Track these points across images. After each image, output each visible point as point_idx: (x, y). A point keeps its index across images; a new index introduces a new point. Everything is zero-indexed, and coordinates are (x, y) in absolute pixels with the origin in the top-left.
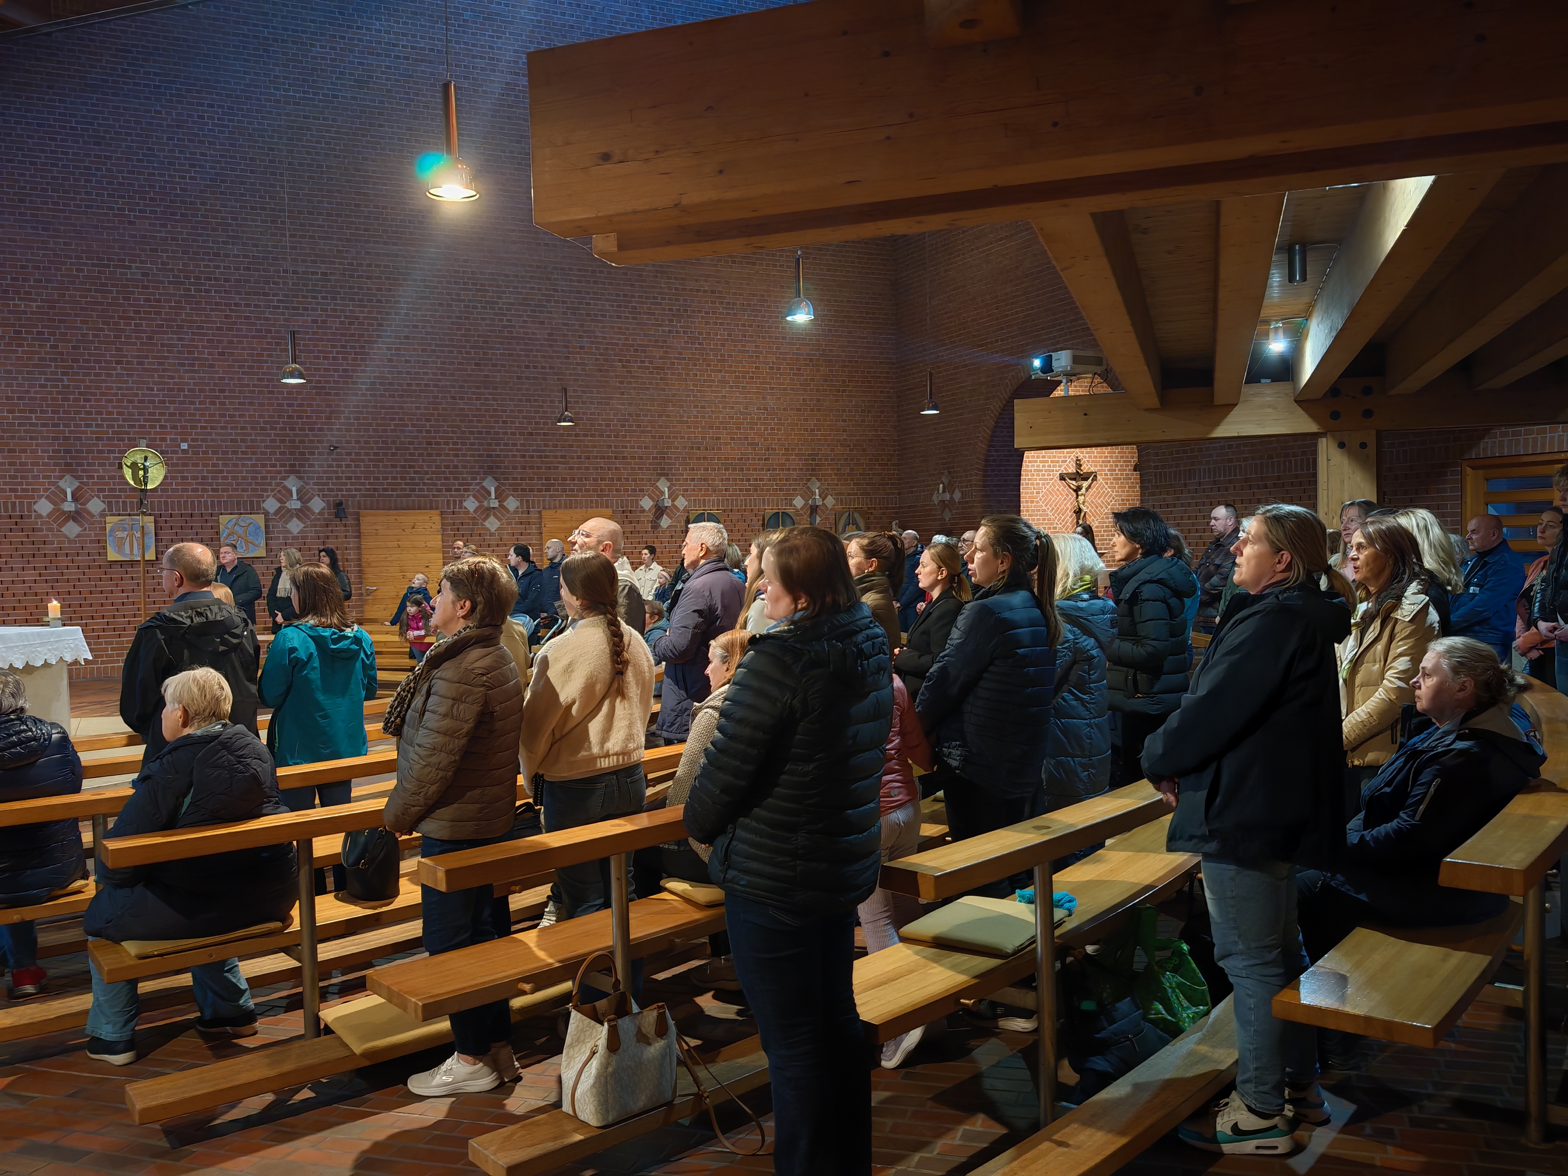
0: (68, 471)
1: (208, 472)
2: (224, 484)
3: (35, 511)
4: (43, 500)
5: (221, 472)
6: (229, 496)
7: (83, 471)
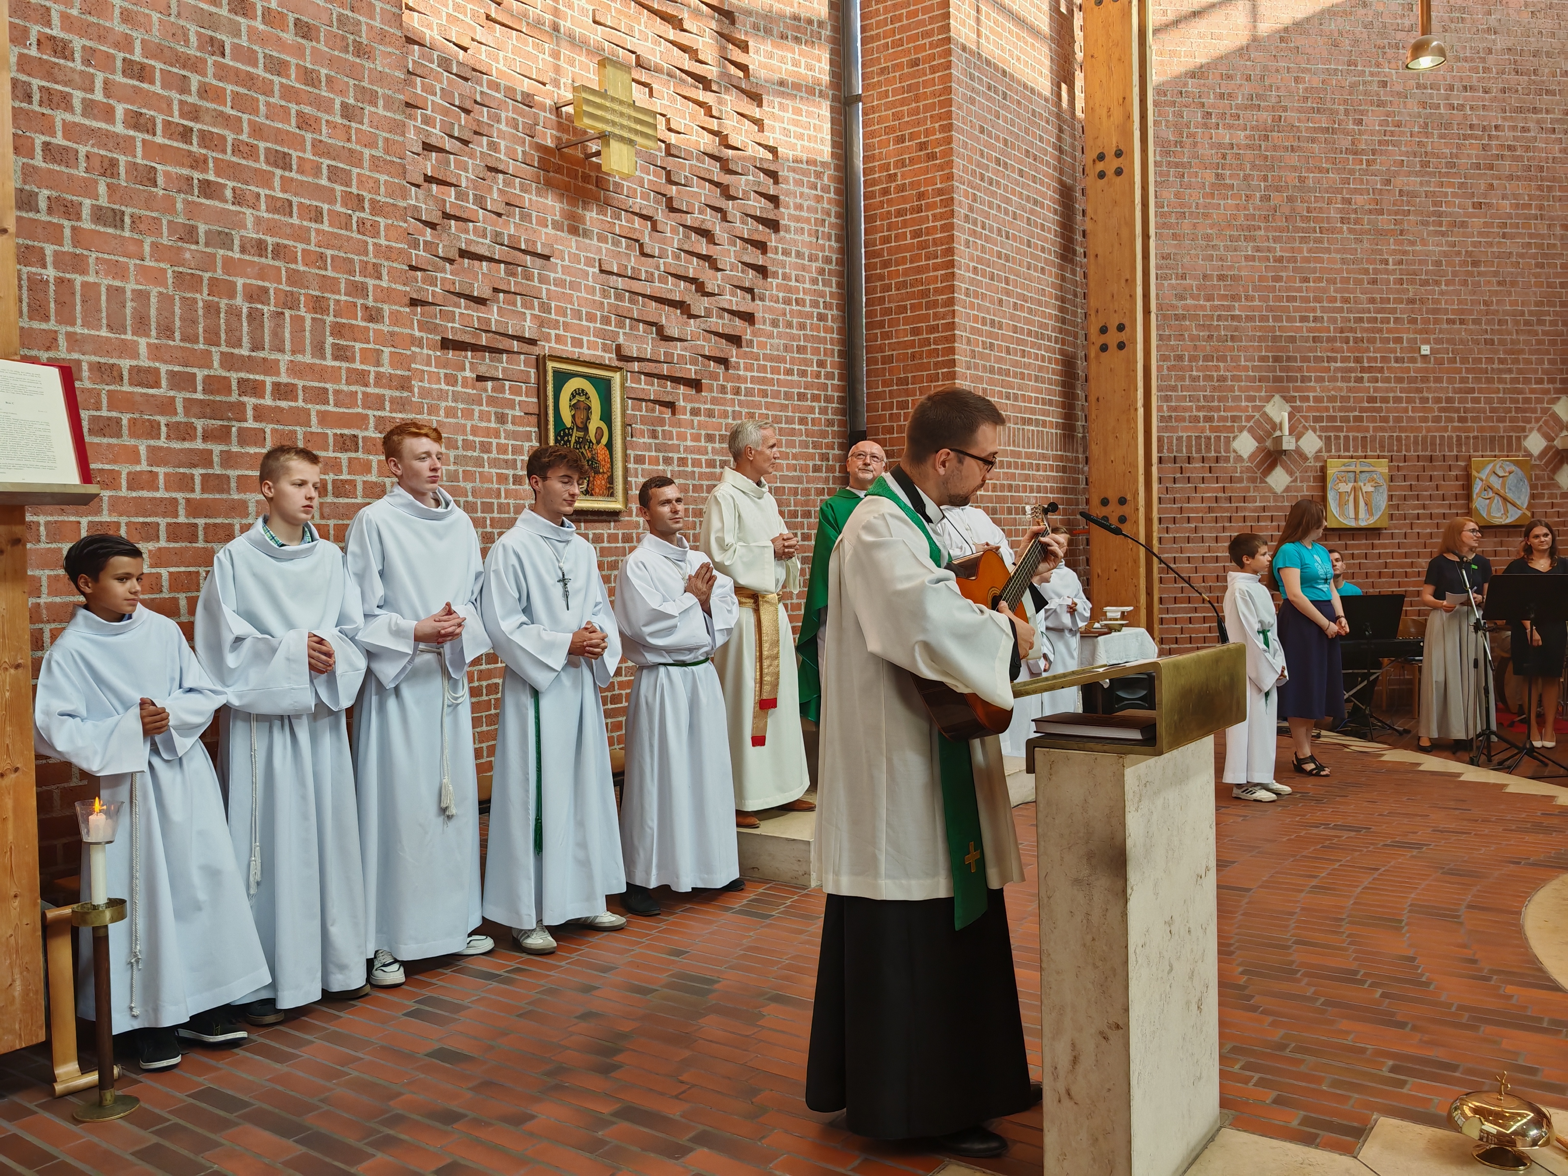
0: (1278, 390)
1: (1455, 391)
2: (1473, 410)
3: (1235, 451)
4: (1245, 433)
5: (1472, 391)
6: (1481, 429)
7: (1296, 389)
